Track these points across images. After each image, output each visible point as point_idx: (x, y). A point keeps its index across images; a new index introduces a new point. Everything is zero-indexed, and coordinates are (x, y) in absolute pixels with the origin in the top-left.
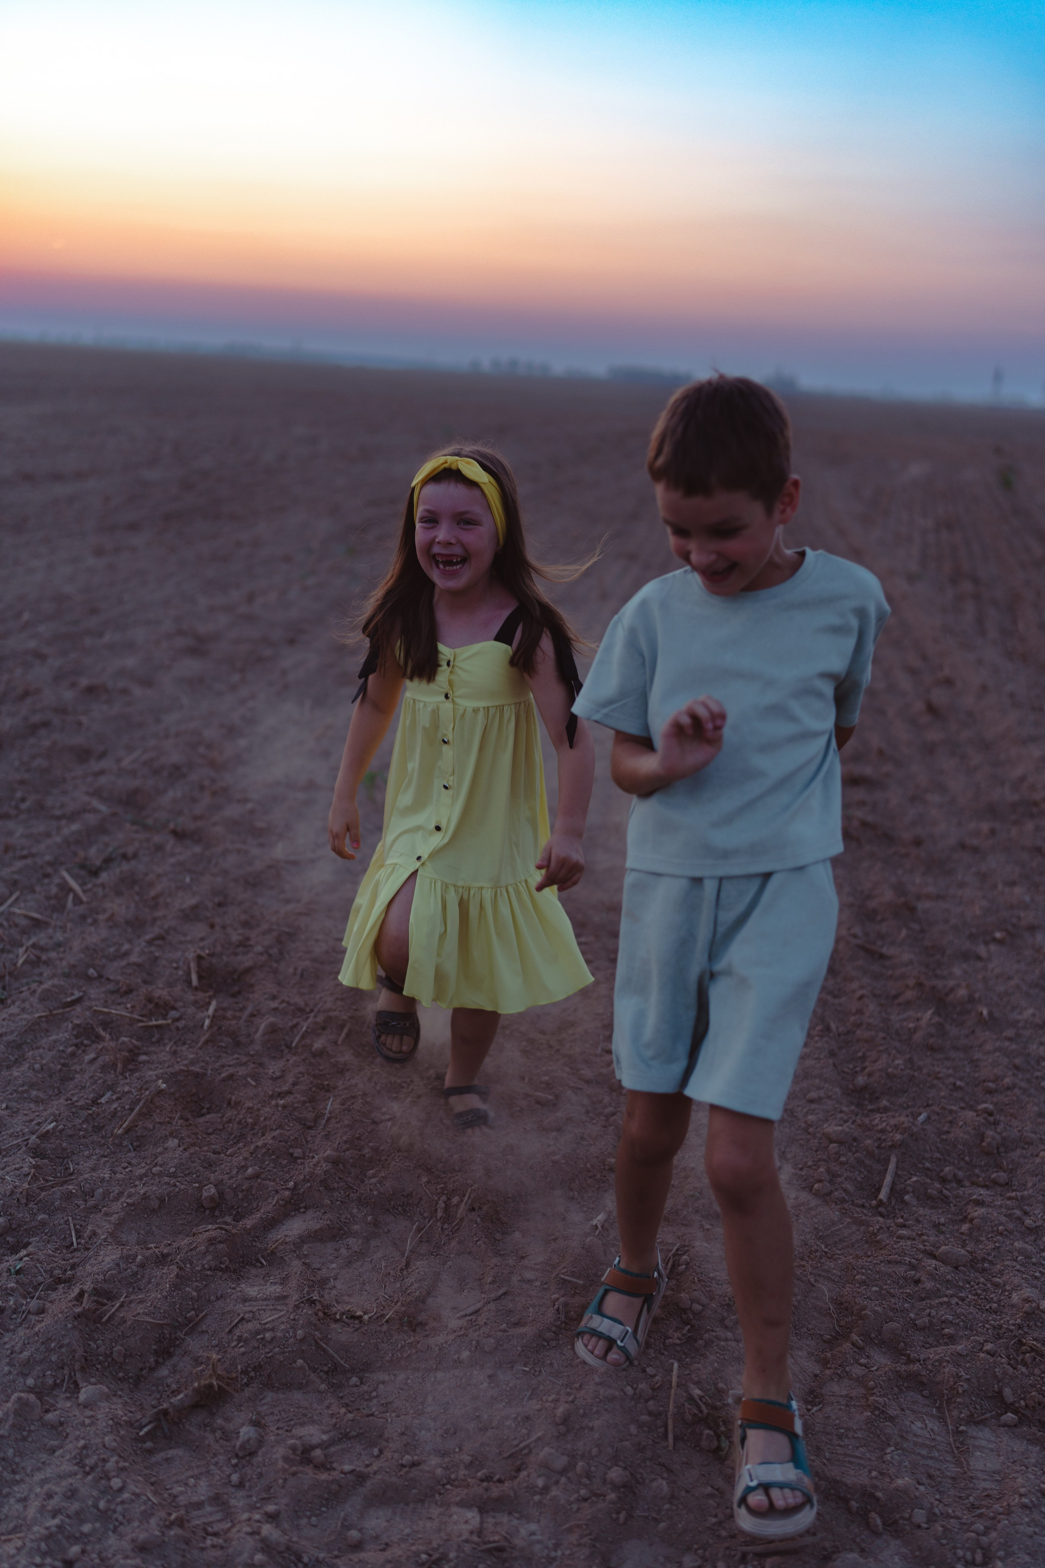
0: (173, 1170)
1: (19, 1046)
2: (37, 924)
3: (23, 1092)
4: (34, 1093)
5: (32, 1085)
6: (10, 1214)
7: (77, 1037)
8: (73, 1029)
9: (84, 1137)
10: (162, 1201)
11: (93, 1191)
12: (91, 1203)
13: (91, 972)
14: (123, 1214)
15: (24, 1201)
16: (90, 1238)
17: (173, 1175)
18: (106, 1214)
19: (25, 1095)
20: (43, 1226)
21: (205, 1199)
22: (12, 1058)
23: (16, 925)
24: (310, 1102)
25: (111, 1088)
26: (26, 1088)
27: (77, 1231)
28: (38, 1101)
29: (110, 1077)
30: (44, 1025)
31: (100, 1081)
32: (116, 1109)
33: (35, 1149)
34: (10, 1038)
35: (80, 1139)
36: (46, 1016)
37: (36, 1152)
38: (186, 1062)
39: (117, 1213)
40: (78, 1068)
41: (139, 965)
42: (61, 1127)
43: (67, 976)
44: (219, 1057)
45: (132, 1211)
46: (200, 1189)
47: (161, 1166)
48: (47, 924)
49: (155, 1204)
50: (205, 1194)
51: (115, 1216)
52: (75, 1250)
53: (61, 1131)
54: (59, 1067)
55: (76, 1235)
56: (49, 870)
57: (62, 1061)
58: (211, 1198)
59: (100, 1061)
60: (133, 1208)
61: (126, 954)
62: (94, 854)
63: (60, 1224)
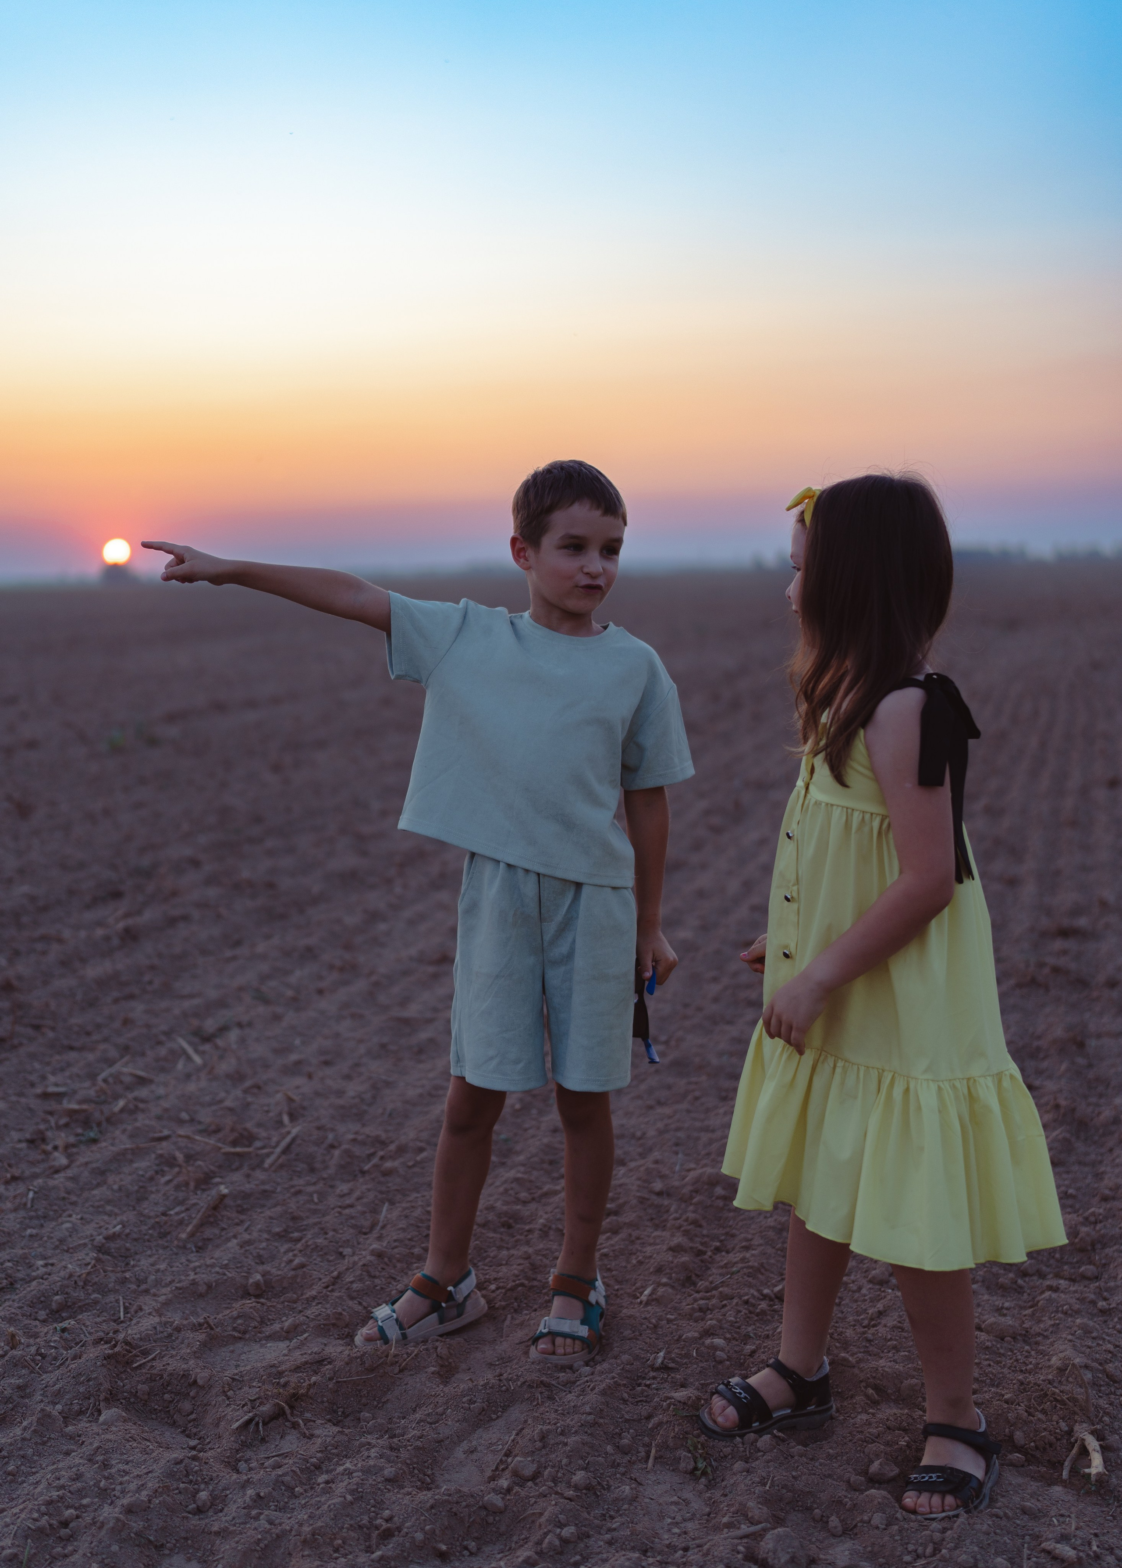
0: (226, 1262)
1: (103, 1173)
2: (142, 1081)
3: (98, 1207)
4: (108, 1208)
5: (109, 1202)
6: (67, 1293)
7: (158, 1165)
8: (156, 1159)
9: (149, 1241)
10: (209, 1286)
11: (146, 1278)
12: (143, 1287)
13: (184, 1116)
14: (170, 1296)
15: (81, 1283)
16: (136, 1312)
17: (226, 1267)
18: (155, 1295)
19: (100, 1210)
20: (95, 1303)
21: (251, 1285)
22: (94, 1182)
23: (121, 1082)
24: (371, 1212)
25: (181, 1203)
26: (102, 1203)
27: (126, 1308)
28: (110, 1214)
29: (181, 1195)
30: (129, 1156)
31: (172, 1198)
32: (183, 1218)
33: (100, 1247)
34: (94, 1165)
35: (145, 1242)
36: (132, 1149)
37: (100, 1249)
38: (256, 1182)
39: (165, 1294)
40: (154, 1189)
41: (231, 1109)
42: (127, 1231)
43: (159, 1118)
44: (291, 1179)
45: (180, 1294)
46: (247, 1278)
47: (216, 1259)
48: (151, 1081)
49: (202, 1289)
50: (251, 1281)
51: (164, 1297)
52: (122, 1322)
53: (127, 1235)
54: (136, 1188)
55: (124, 1311)
56: (163, 1038)
57: (141, 1184)
58: (257, 1284)
59: (175, 1182)
60: (181, 1291)
61: (221, 1101)
62: (210, 1025)
63: (111, 1302)
